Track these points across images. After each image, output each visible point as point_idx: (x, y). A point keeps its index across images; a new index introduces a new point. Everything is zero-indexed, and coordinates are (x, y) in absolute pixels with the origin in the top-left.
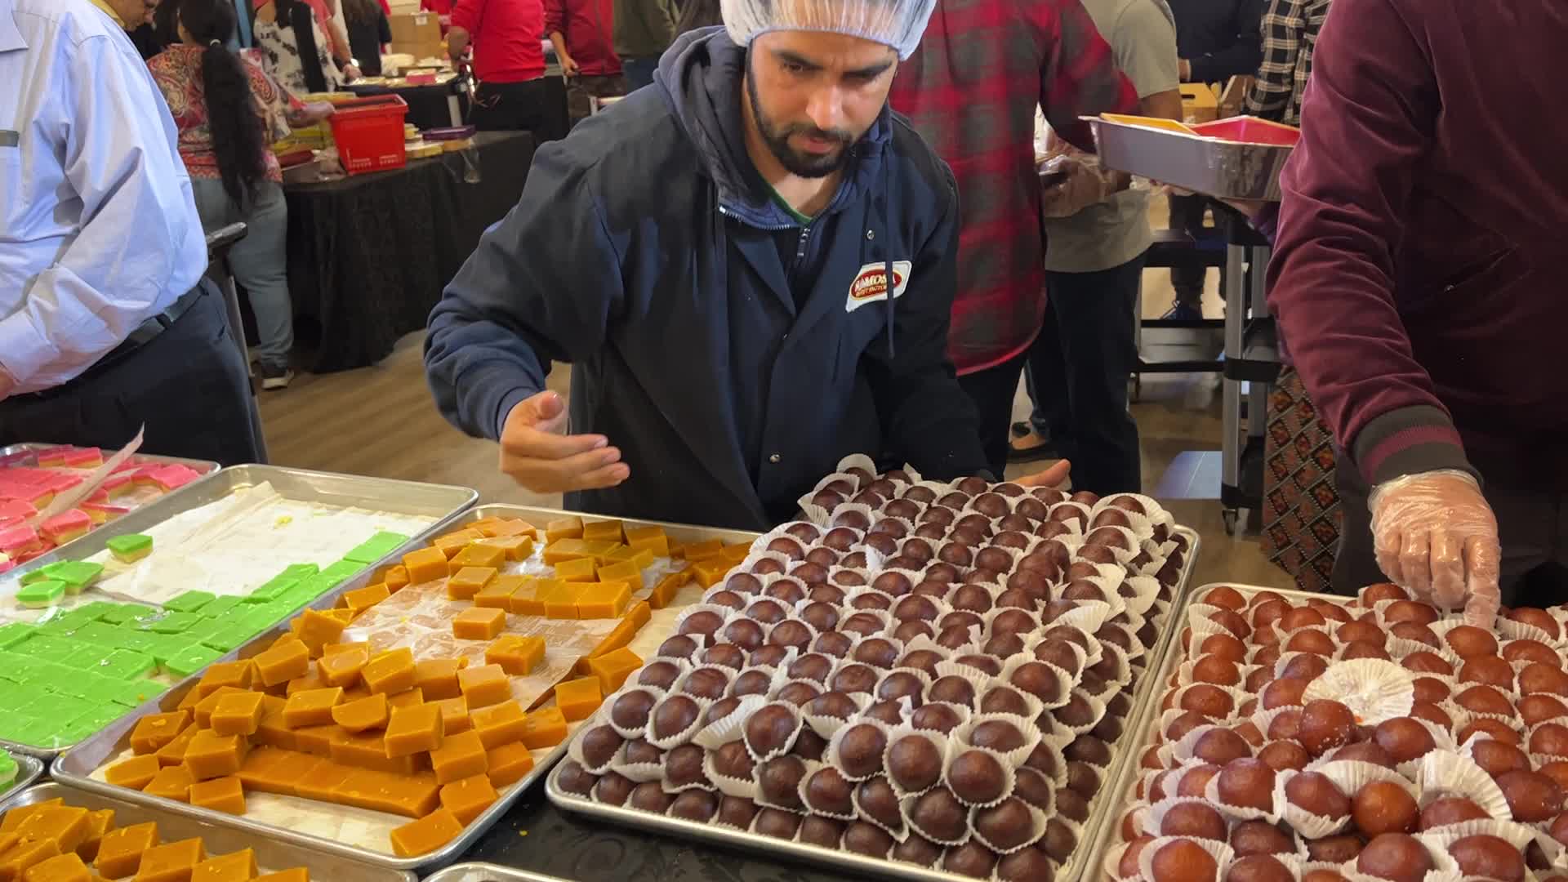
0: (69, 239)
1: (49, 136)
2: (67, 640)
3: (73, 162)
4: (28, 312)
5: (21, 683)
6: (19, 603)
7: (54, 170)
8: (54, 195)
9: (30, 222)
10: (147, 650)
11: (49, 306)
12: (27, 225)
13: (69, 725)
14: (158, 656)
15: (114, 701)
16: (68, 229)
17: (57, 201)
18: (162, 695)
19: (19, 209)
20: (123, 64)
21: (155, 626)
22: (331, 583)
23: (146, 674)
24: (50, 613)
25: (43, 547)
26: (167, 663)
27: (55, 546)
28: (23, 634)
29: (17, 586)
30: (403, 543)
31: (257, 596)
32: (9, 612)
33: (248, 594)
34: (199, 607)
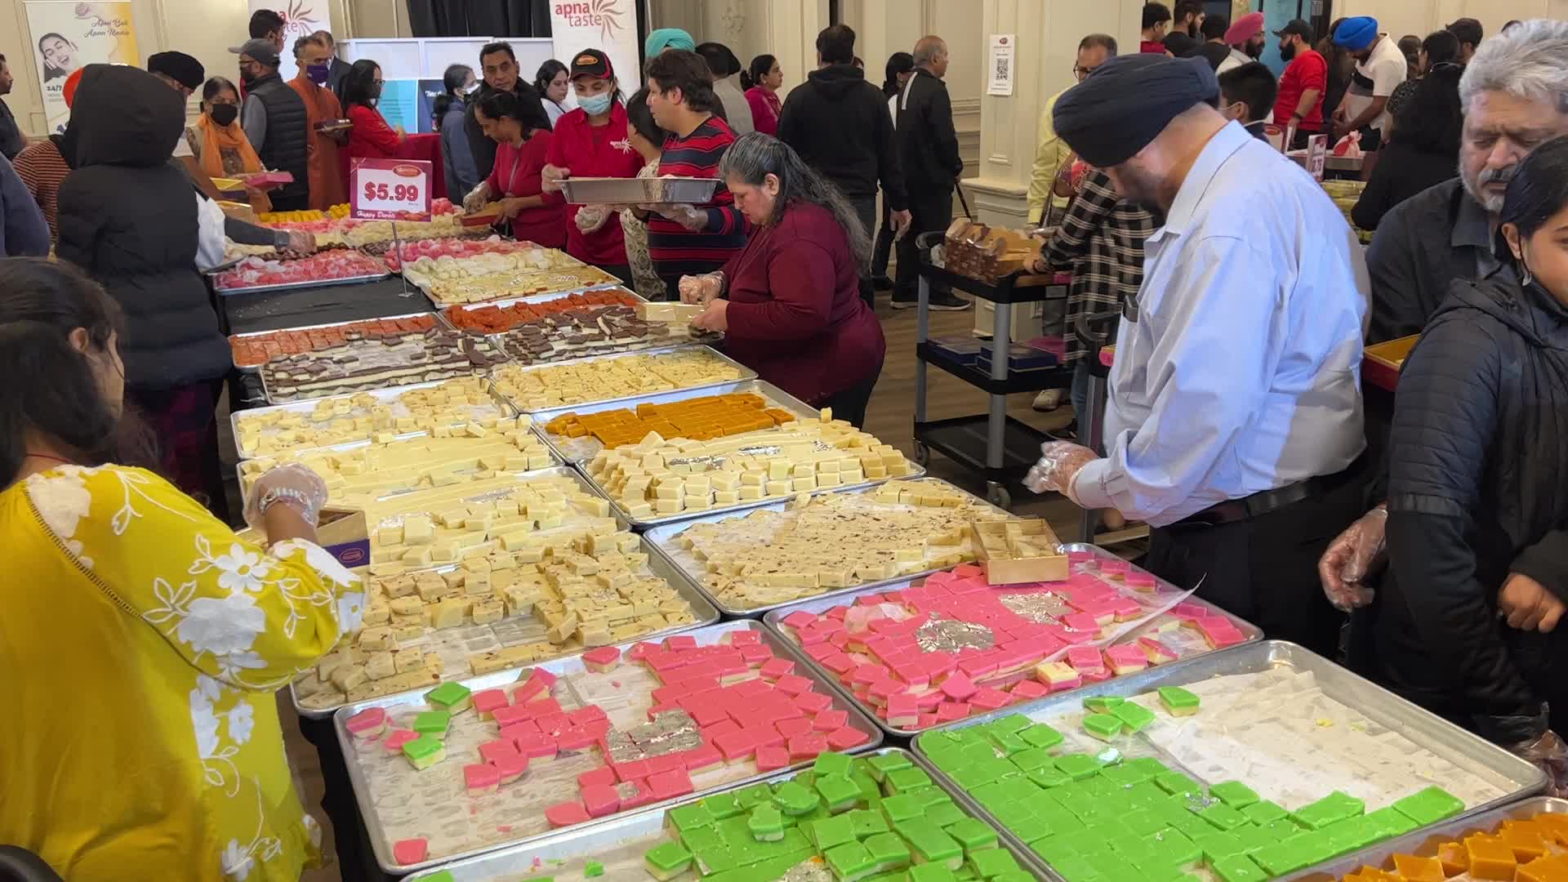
2: (1124, 793)
5: (1088, 826)
6: (1082, 726)
10: (1197, 839)
14: (1206, 851)
21: (1204, 812)
22: (1379, 834)
23: (1192, 864)
24: (1111, 755)
25: (1105, 672)
26: (1215, 864)
27: (1114, 675)
28: (1090, 770)
29: (1081, 708)
30: (1456, 812)
31: (1302, 817)
32: (1074, 733)
33: (1292, 809)
34: (1244, 806)
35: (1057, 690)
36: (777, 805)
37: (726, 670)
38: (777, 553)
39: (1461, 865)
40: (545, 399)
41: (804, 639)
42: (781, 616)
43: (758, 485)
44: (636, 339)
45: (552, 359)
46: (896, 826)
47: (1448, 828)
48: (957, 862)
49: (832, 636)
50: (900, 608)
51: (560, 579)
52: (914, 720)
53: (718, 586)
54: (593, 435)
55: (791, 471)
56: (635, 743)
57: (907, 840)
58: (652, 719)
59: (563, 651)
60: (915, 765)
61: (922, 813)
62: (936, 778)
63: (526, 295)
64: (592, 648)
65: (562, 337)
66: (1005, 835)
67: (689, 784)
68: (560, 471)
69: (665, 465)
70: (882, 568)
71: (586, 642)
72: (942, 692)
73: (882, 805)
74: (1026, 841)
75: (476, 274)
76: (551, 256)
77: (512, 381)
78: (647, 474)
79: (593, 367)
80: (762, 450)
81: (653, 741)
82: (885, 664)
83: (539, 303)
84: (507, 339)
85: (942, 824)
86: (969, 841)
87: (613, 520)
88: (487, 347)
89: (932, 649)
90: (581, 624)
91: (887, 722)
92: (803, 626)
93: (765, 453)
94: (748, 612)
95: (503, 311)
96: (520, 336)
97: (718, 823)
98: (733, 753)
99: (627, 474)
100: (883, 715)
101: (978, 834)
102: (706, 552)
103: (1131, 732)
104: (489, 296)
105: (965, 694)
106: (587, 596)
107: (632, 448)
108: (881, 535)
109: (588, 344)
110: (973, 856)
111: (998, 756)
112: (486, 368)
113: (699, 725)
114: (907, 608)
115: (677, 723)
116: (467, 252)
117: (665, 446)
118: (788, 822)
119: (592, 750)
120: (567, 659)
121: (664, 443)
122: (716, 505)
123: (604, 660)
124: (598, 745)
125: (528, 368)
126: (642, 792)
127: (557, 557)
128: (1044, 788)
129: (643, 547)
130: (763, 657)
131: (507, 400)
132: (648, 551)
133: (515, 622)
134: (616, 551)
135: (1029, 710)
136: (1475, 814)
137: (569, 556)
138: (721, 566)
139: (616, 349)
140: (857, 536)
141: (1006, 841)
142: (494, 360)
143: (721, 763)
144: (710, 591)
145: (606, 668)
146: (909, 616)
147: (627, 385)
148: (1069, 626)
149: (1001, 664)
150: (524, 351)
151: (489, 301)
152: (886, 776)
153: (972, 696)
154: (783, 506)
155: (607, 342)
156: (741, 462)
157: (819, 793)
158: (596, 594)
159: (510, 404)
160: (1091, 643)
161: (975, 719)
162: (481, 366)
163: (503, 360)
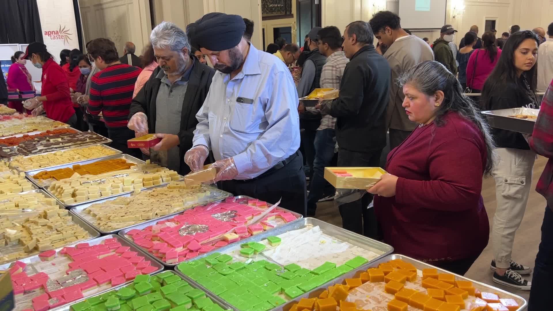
0: (262, 134)
1: (262, 102)
2: (254, 272)
3: (268, 110)
4: (247, 152)
5: (240, 285)
6: (240, 253)
7: (262, 113)
8: (260, 120)
9: (252, 127)
10: (279, 284)
11: (253, 152)
12: (251, 128)
13: (254, 307)
14: (283, 288)
15: (268, 301)
16: (262, 131)
17: (261, 122)
18: (284, 305)
19: (250, 123)
20: (288, 80)
21: (282, 275)
22: (341, 273)
23: (278, 293)
24: (250, 261)
25: (248, 235)
26: (285, 291)
27: (252, 235)
28: (242, 267)
29: (240, 247)
30: (366, 263)
31: (315, 272)
32: (237, 256)
33: (312, 270)
34: (296, 271)
35: (231, 243)
36: (118, 296)
37: (101, 253)
38: (125, 210)
39: (367, 279)
40: (32, 167)
41: (135, 239)
42: (126, 232)
43: (119, 188)
44: (73, 144)
45: (37, 153)
46: (166, 296)
47: (363, 268)
48: (190, 305)
49: (146, 236)
50: (173, 223)
51: (31, 228)
52: (177, 260)
53: (101, 225)
54: (54, 178)
55: (133, 182)
56: (59, 284)
57: (170, 300)
58: (68, 274)
59: (31, 254)
60: (175, 274)
61: (177, 290)
62: (183, 277)
63: (28, 132)
64: (43, 252)
65: (41, 144)
66: (209, 293)
67: (82, 295)
68: (36, 191)
69: (81, 184)
70: (167, 210)
71: (40, 249)
72: (188, 249)
73: (161, 290)
74: (217, 294)
75: (7, 127)
76: (41, 119)
77: (19, 162)
78: (72, 188)
79: (55, 154)
80: (122, 175)
81: (67, 282)
82: (166, 242)
83: (34, 134)
84: (18, 148)
85: (184, 293)
86: (194, 297)
87: (58, 206)
88: (9, 150)
89: (185, 235)
90: (39, 243)
91: (166, 262)
92: (135, 234)
93: (123, 177)
94: (112, 232)
95: (18, 138)
96: (24, 146)
97: (92, 307)
98: (102, 281)
99: (64, 188)
100: (164, 260)
101: (197, 294)
102: (96, 213)
103: (258, 253)
104: (12, 133)
105: (196, 248)
106: (43, 233)
107: (67, 180)
108: (168, 200)
109: (52, 146)
110: (196, 302)
111: (208, 267)
112: (8, 158)
113: (88, 273)
114: (176, 222)
115: (78, 274)
116: (4, 120)
117: (82, 178)
118: (122, 302)
119: (40, 290)
120: (33, 257)
121: (81, 176)
122: (102, 197)
123: (48, 256)
124: (43, 287)
125: (26, 157)
126: (60, 301)
127: (31, 221)
128: (225, 275)
129: (69, 214)
130: (117, 246)
131: (16, 168)
132: (72, 215)
133: (10, 247)
134: (57, 216)
135: (221, 251)
136: (371, 263)
137: (37, 219)
138: (102, 217)
139: (65, 148)
140: (158, 201)
141: (209, 294)
142: (11, 155)
143: (97, 286)
144: (98, 227)
145: (49, 258)
146: (176, 225)
147: (68, 160)
148: (236, 221)
149: (210, 236)
150: (25, 151)
151: (12, 135)
152: (163, 280)
153: (200, 249)
154: (130, 195)
155: (61, 145)
156: (112, 180)
157: (136, 290)
158: (46, 232)
159: (17, 170)
160: (243, 226)
161: (200, 256)
162: (5, 157)
163: (16, 154)
